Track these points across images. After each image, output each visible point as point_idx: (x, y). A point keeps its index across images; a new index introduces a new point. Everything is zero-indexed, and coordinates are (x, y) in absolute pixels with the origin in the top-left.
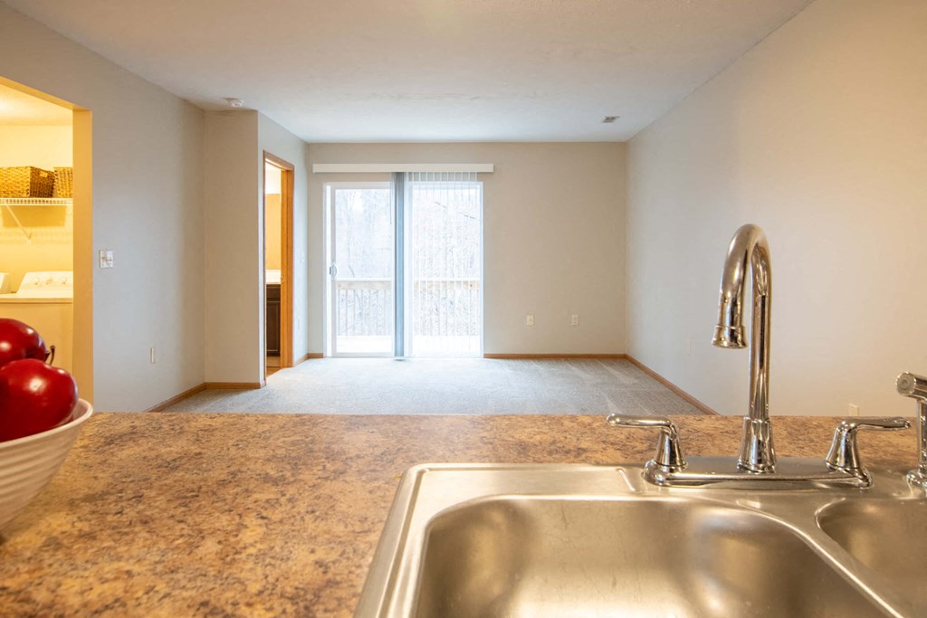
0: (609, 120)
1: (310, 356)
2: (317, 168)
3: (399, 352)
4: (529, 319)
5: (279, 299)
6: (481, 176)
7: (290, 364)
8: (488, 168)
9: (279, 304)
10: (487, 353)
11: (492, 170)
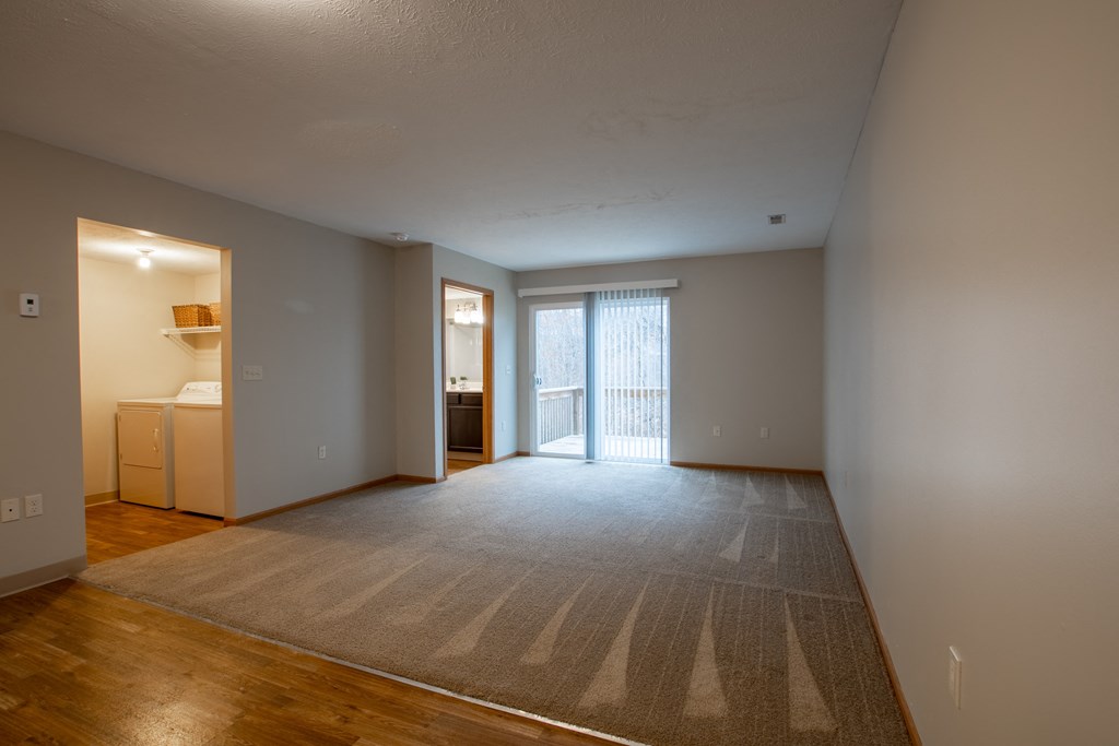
0: (776, 219)
1: (519, 454)
2: (522, 293)
3: (590, 455)
4: (716, 431)
5: (481, 405)
6: (665, 292)
7: (490, 461)
8: (673, 283)
9: (481, 410)
10: (674, 460)
11: (675, 285)
